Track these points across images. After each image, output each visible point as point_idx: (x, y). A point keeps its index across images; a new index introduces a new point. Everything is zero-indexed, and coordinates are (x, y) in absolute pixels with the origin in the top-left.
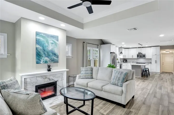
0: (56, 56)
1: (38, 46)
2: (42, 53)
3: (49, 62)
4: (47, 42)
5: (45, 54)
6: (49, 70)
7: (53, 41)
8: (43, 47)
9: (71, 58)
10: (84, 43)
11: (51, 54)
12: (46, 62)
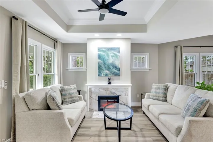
0: (117, 69)
1: (99, 60)
2: (103, 66)
3: (109, 75)
4: (108, 55)
5: (105, 67)
6: (109, 83)
7: (114, 53)
8: (104, 61)
9: (148, 70)
10: (177, 47)
11: (112, 67)
12: (106, 75)
